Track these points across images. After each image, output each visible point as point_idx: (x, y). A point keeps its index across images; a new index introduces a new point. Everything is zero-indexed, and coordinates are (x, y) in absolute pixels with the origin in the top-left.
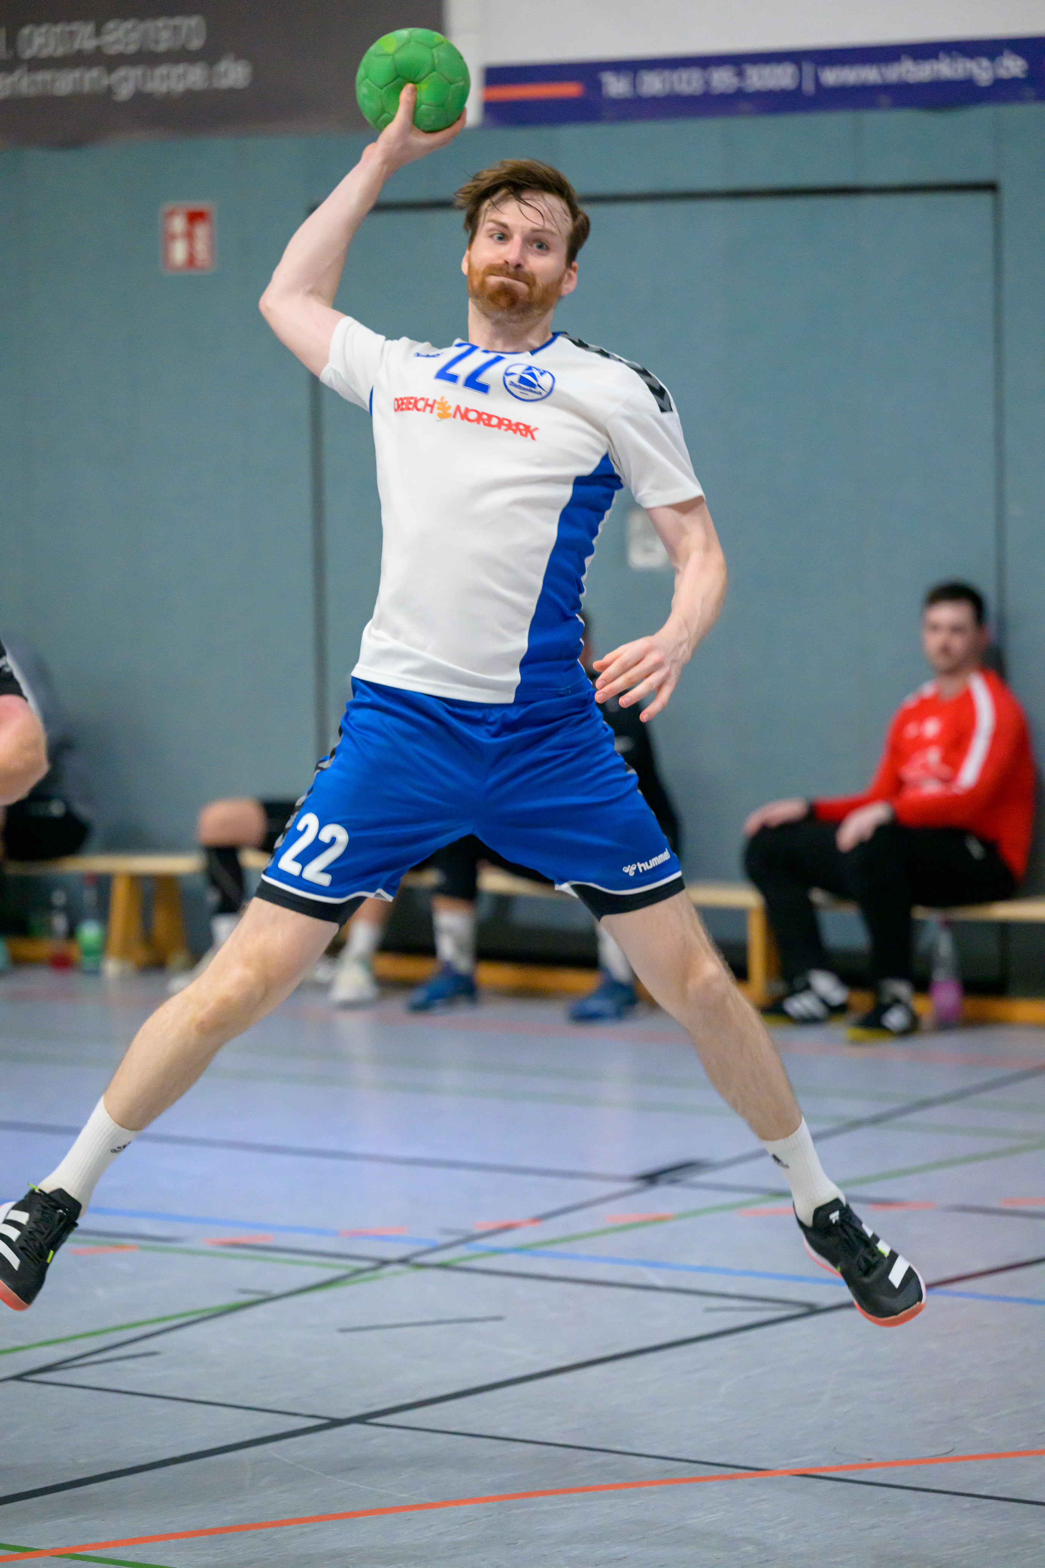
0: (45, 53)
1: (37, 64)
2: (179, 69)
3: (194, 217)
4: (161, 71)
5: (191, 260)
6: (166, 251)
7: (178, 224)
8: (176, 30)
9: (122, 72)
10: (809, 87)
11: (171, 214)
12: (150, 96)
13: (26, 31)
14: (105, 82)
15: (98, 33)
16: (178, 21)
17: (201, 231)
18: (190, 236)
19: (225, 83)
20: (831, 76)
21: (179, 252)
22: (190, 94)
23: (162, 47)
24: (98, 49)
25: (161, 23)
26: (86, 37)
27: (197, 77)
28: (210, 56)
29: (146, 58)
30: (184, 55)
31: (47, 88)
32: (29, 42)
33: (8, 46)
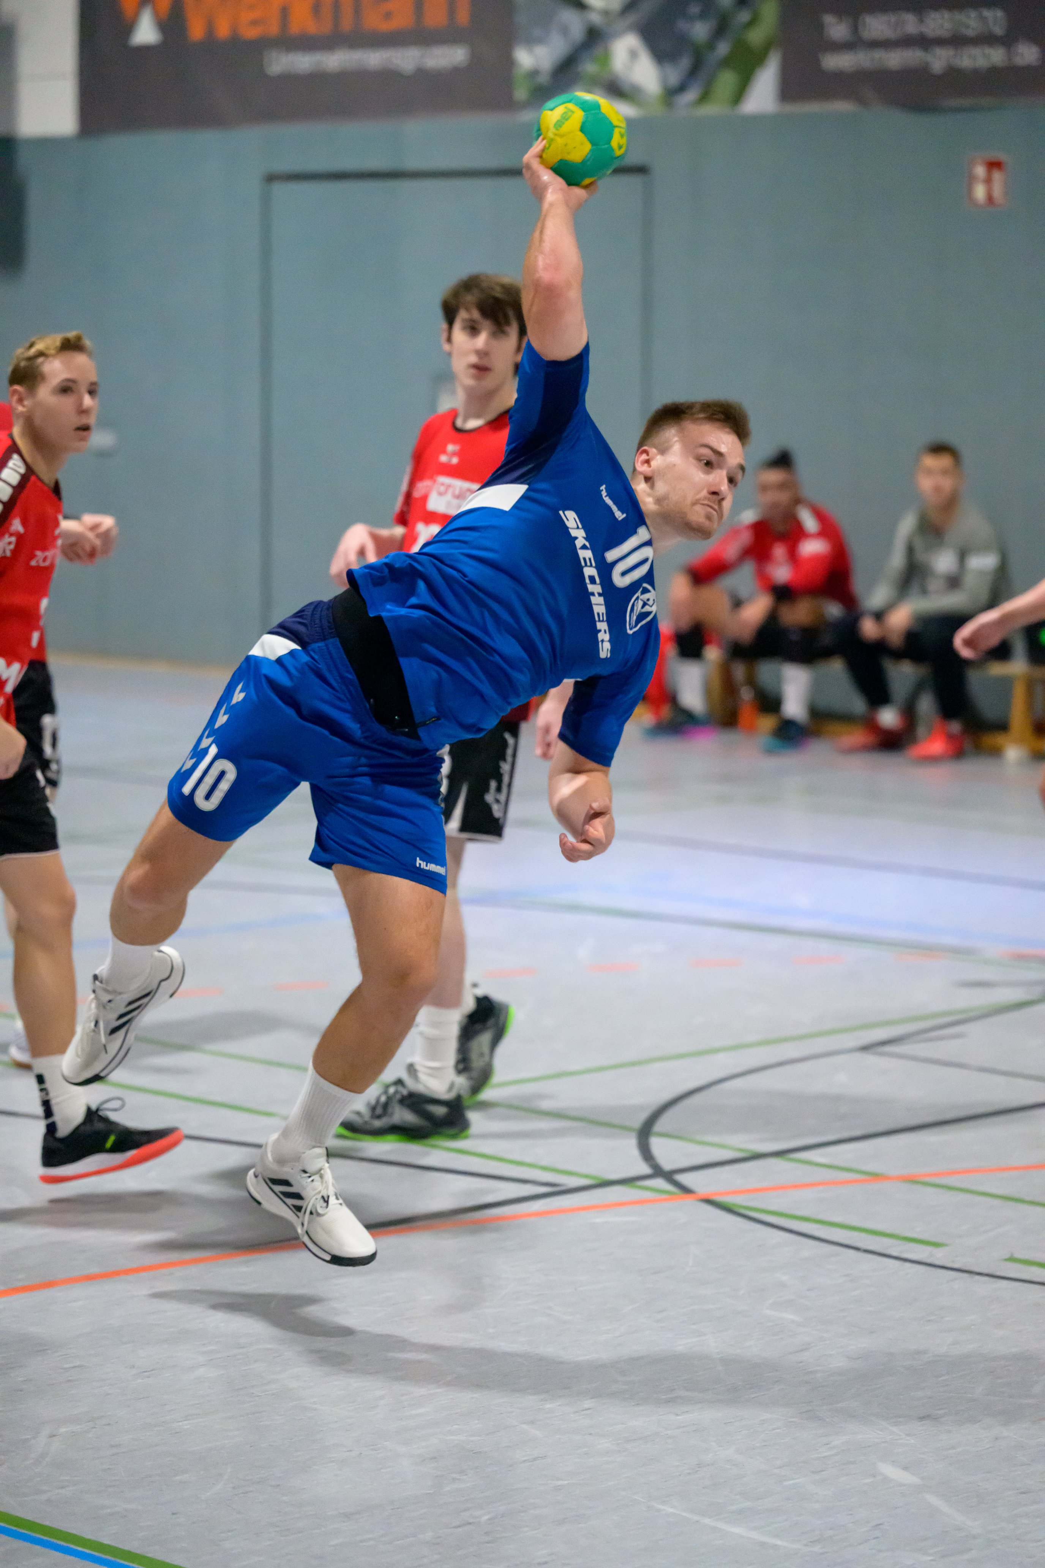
0: (881, 36)
1: (874, 45)
2: (986, 50)
3: (994, 165)
4: (970, 51)
5: (990, 199)
6: (970, 191)
7: (980, 171)
8: (983, 19)
9: (937, 51)
11: (975, 162)
12: (960, 70)
13: (867, 19)
14: (923, 59)
15: (921, 21)
16: (985, 12)
17: (997, 176)
18: (988, 181)
19: (1019, 61)
21: (980, 192)
22: (992, 70)
23: (970, 33)
24: (921, 33)
25: (971, 13)
26: (910, 24)
27: (996, 56)
28: (1007, 41)
29: (957, 41)
30: (986, 39)
31: (878, 64)
32: (865, 26)
33: (850, 30)
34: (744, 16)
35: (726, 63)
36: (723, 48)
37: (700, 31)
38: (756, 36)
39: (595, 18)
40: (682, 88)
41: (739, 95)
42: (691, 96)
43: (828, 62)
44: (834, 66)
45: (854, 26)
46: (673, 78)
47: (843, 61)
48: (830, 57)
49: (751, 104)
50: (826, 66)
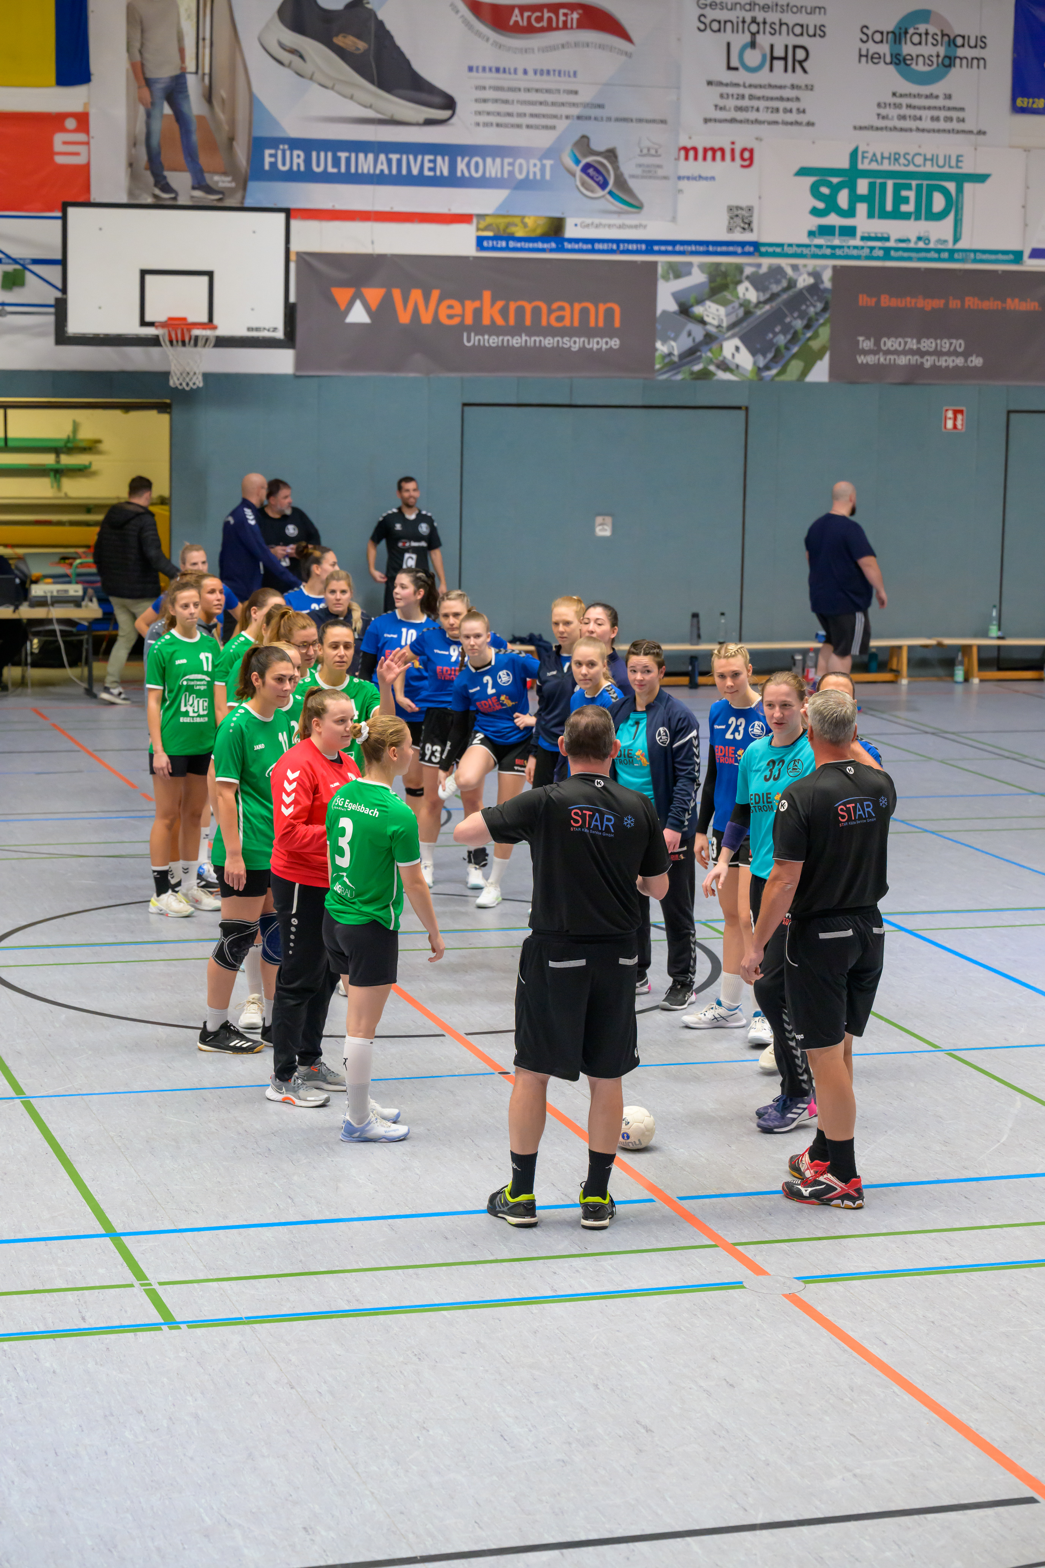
0: (892, 349)
1: (888, 352)
2: (952, 358)
4: (944, 358)
5: (955, 427)
7: (950, 414)
9: (926, 357)
11: (947, 410)
12: (941, 366)
13: (884, 339)
14: (920, 360)
15: (919, 342)
16: (954, 341)
18: (955, 419)
19: (971, 365)
21: (950, 424)
22: (957, 367)
23: (944, 350)
24: (919, 349)
25: (945, 340)
26: (912, 344)
27: (960, 361)
28: (966, 355)
29: (938, 353)
30: (955, 353)
31: (892, 362)
32: (885, 344)
33: (875, 344)
34: (809, 334)
35: (794, 356)
36: (795, 349)
37: (781, 340)
38: (815, 345)
39: (712, 329)
40: (767, 367)
41: (805, 372)
42: (774, 372)
43: (861, 359)
44: (865, 362)
45: (877, 343)
46: (762, 362)
47: (870, 359)
48: (862, 357)
49: (811, 378)
50: (860, 361)
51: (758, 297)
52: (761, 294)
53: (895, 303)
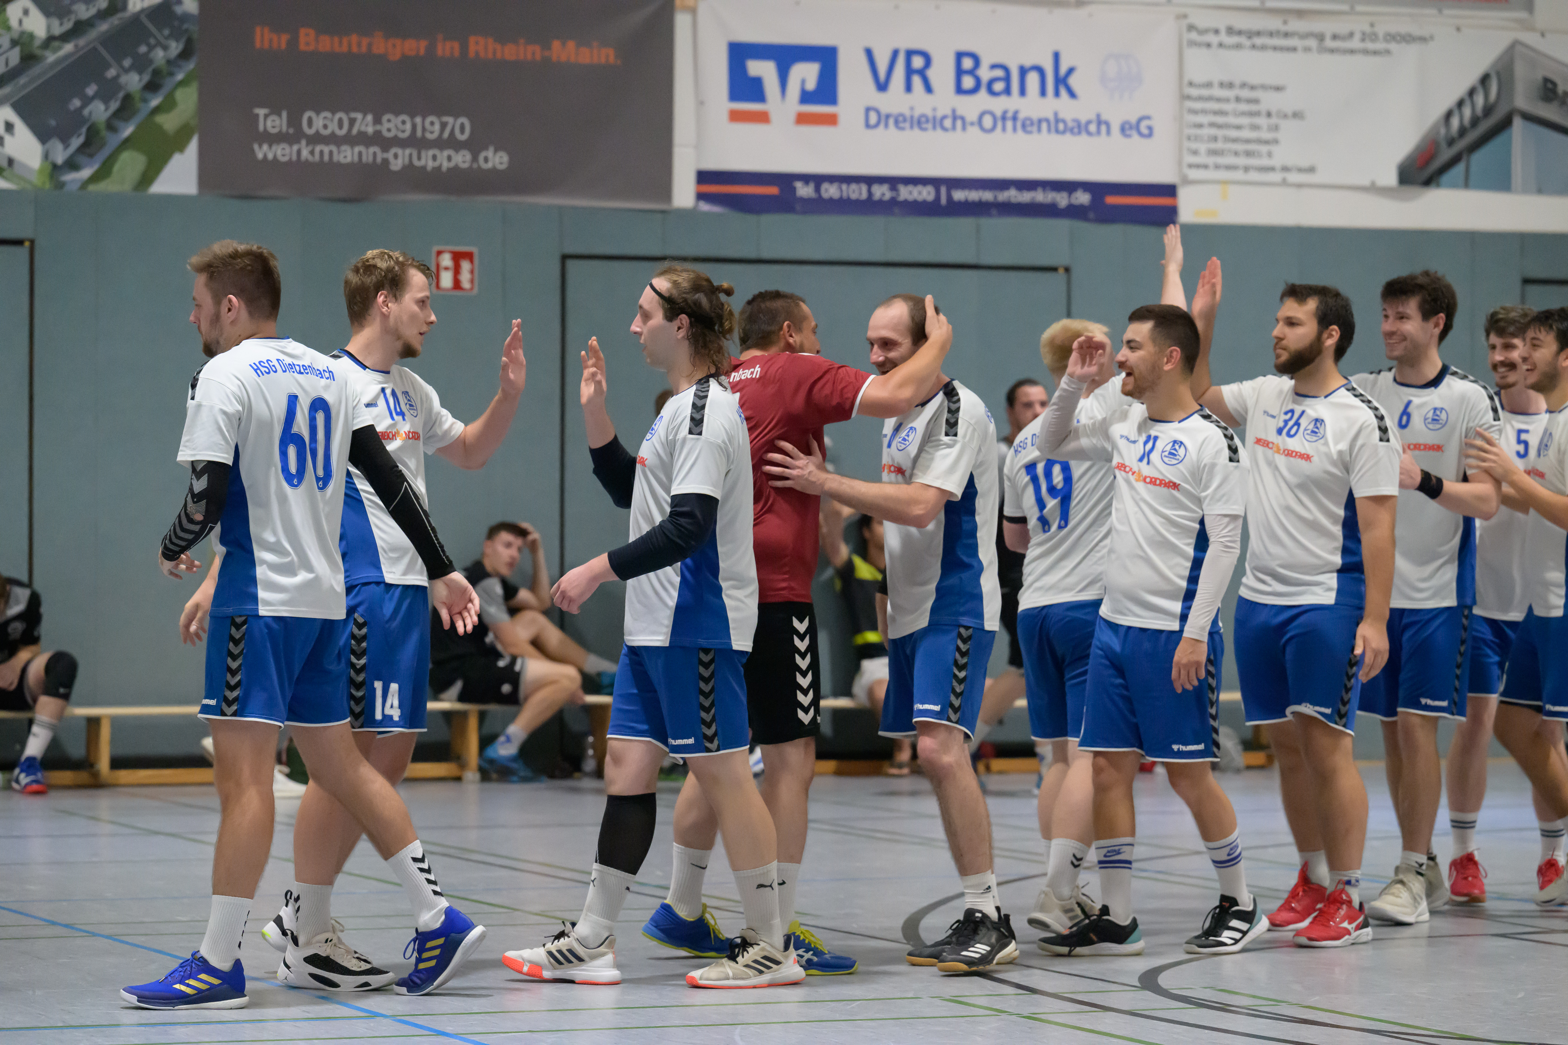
0: (325, 133)
1: (316, 139)
2: (446, 153)
4: (431, 153)
9: (393, 150)
10: (944, 200)
11: (439, 253)
12: (424, 168)
13: (307, 114)
14: (380, 155)
15: (377, 121)
16: (450, 120)
19: (484, 166)
20: (959, 195)
22: (455, 171)
23: (430, 137)
24: (378, 133)
25: (430, 119)
26: (365, 124)
28: (474, 146)
29: (416, 142)
30: (453, 144)
31: (326, 158)
32: (310, 122)
33: (289, 124)
34: (155, 102)
35: (126, 144)
36: (128, 131)
37: (99, 111)
38: (169, 122)
40: (72, 165)
41: (148, 177)
42: (86, 173)
43: (262, 152)
44: (270, 156)
45: (294, 121)
46: (60, 156)
47: (282, 152)
48: (265, 147)
49: (161, 186)
50: (260, 156)
51: (49, 28)
52: (56, 22)
53: (326, 44)
